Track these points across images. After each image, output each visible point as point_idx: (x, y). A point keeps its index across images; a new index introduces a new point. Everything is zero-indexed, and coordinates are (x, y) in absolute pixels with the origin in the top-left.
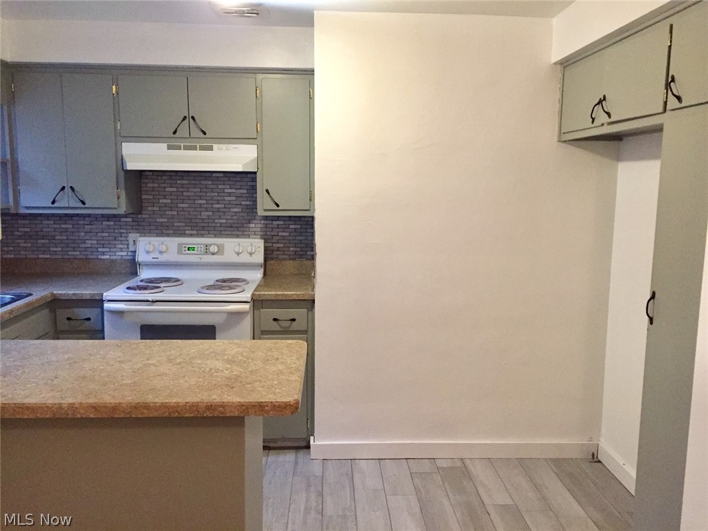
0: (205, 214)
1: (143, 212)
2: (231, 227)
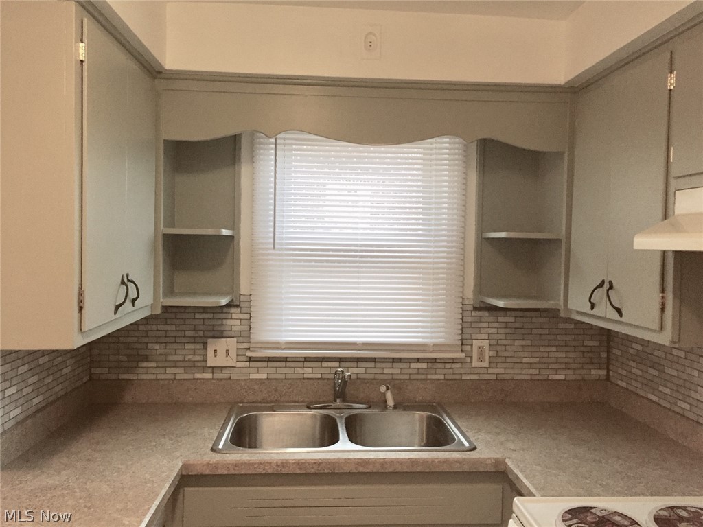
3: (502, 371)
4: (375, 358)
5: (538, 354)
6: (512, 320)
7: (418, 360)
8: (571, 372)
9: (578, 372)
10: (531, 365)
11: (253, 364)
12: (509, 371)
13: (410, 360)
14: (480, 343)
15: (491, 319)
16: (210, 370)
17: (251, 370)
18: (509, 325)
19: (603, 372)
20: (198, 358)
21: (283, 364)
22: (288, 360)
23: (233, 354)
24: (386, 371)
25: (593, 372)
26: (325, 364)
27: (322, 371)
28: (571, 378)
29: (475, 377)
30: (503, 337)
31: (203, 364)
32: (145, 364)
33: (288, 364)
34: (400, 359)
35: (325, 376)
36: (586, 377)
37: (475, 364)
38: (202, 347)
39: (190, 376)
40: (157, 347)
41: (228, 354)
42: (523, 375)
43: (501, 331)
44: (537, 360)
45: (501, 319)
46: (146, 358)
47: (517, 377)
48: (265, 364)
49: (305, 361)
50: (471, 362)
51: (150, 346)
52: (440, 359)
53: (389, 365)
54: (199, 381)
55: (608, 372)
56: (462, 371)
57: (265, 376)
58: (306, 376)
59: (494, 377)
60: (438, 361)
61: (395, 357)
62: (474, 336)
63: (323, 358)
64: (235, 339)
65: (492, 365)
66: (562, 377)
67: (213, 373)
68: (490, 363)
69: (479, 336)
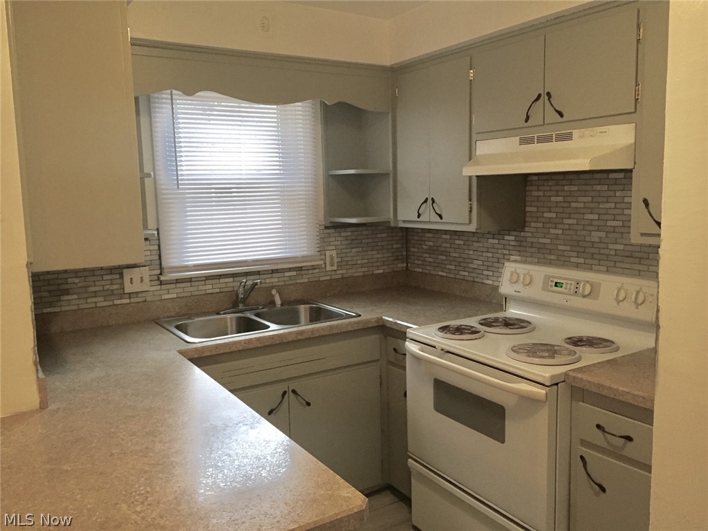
0: (596, 236)
1: (527, 229)
2: (631, 257)
3: (345, 271)
4: (259, 271)
5: (366, 257)
6: (350, 234)
7: (290, 270)
8: (386, 267)
9: (390, 266)
10: (362, 266)
11: (163, 287)
12: (349, 271)
13: (284, 270)
14: (331, 253)
15: (336, 235)
16: (127, 296)
17: (162, 292)
18: (348, 238)
19: (405, 265)
20: (115, 287)
21: (188, 284)
22: (193, 280)
23: (147, 279)
24: (268, 281)
25: (399, 265)
26: (222, 281)
27: (220, 286)
28: (386, 271)
29: (328, 278)
30: (344, 247)
31: (121, 291)
32: (66, 298)
33: (193, 284)
34: (277, 270)
35: (222, 290)
36: (396, 269)
37: (328, 268)
38: (118, 277)
39: (111, 303)
40: (77, 281)
41: (142, 280)
42: (358, 272)
43: (343, 242)
44: (366, 261)
45: (343, 234)
46: (67, 292)
47: (355, 275)
48: (173, 286)
49: (206, 280)
50: (326, 267)
51: (70, 280)
52: (305, 267)
53: (269, 276)
54: (119, 306)
55: (407, 265)
56: (321, 274)
57: (175, 296)
58: (208, 292)
59: (340, 276)
60: (303, 268)
61: (273, 269)
62: (326, 248)
63: (220, 275)
64: (147, 268)
65: (339, 268)
66: (381, 271)
67: (130, 298)
68: (338, 266)
69: (329, 248)
